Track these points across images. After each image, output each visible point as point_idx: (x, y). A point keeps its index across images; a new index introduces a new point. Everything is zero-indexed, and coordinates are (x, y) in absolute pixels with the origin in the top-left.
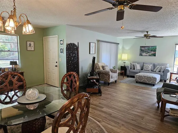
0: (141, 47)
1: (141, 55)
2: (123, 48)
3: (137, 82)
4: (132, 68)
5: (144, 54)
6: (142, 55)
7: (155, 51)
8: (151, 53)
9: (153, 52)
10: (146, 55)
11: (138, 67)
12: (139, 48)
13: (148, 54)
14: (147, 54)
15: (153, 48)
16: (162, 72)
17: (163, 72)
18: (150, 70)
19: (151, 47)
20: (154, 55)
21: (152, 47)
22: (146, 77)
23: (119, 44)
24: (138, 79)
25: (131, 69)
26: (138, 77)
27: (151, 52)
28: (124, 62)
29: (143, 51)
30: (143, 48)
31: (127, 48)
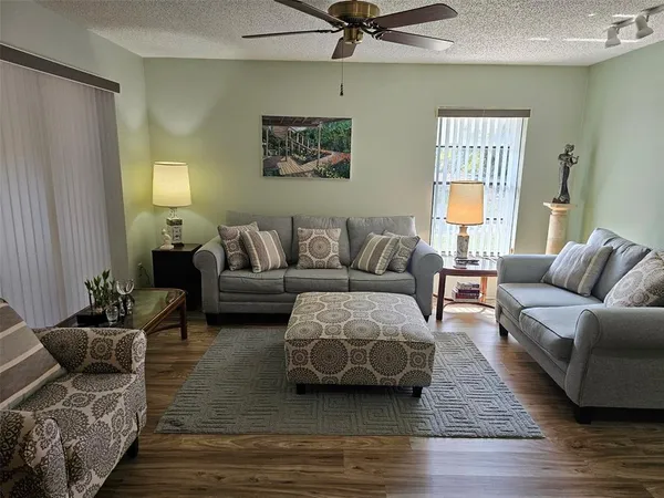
0: (267, 121)
1: (270, 171)
2: (150, 121)
3: (302, 389)
4: (236, 262)
5: (288, 165)
6: (276, 173)
7: (344, 147)
8: (326, 159)
9: (333, 157)
10: (301, 175)
11: (270, 250)
12: (258, 127)
13: (311, 166)
14: (305, 167)
15: (332, 128)
16: (402, 267)
17: (409, 268)
18: (336, 262)
19: (321, 126)
20: (343, 171)
21: (327, 121)
22: (369, 341)
23: (115, 87)
24: (309, 366)
25: (226, 266)
26: (309, 348)
27: (323, 155)
28: (171, 223)
29: (282, 144)
30: (278, 130)
31: (181, 124)
